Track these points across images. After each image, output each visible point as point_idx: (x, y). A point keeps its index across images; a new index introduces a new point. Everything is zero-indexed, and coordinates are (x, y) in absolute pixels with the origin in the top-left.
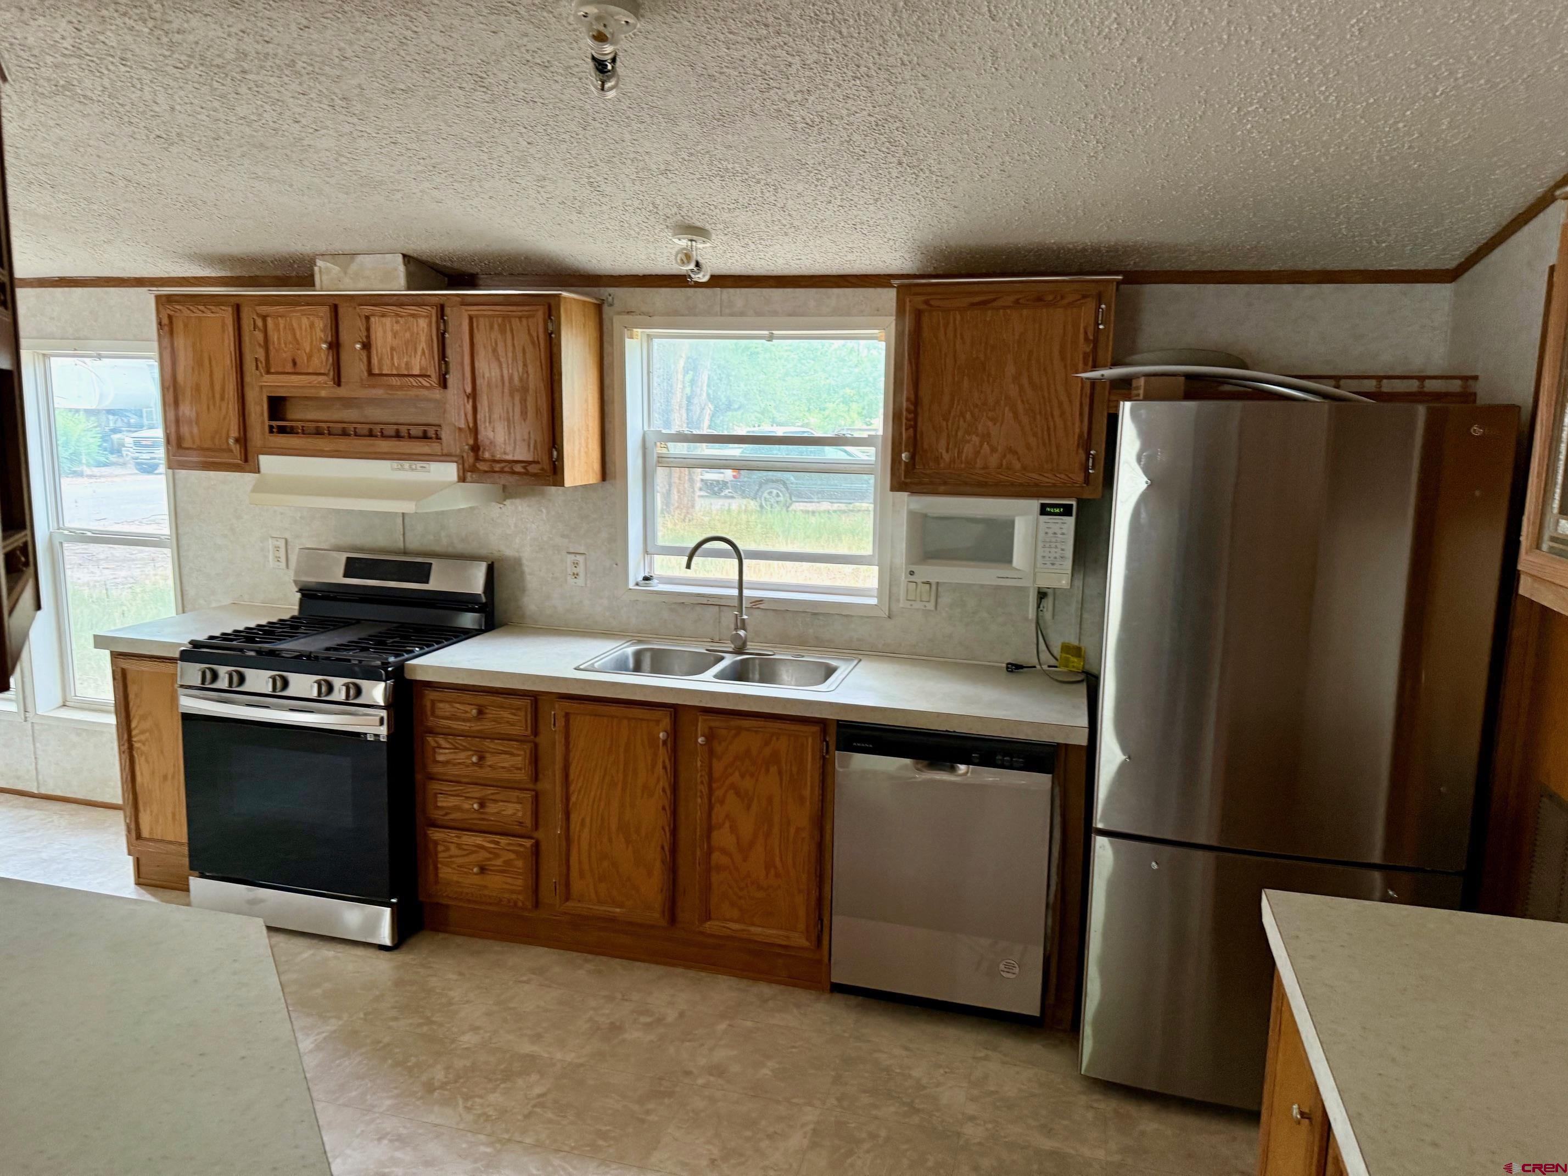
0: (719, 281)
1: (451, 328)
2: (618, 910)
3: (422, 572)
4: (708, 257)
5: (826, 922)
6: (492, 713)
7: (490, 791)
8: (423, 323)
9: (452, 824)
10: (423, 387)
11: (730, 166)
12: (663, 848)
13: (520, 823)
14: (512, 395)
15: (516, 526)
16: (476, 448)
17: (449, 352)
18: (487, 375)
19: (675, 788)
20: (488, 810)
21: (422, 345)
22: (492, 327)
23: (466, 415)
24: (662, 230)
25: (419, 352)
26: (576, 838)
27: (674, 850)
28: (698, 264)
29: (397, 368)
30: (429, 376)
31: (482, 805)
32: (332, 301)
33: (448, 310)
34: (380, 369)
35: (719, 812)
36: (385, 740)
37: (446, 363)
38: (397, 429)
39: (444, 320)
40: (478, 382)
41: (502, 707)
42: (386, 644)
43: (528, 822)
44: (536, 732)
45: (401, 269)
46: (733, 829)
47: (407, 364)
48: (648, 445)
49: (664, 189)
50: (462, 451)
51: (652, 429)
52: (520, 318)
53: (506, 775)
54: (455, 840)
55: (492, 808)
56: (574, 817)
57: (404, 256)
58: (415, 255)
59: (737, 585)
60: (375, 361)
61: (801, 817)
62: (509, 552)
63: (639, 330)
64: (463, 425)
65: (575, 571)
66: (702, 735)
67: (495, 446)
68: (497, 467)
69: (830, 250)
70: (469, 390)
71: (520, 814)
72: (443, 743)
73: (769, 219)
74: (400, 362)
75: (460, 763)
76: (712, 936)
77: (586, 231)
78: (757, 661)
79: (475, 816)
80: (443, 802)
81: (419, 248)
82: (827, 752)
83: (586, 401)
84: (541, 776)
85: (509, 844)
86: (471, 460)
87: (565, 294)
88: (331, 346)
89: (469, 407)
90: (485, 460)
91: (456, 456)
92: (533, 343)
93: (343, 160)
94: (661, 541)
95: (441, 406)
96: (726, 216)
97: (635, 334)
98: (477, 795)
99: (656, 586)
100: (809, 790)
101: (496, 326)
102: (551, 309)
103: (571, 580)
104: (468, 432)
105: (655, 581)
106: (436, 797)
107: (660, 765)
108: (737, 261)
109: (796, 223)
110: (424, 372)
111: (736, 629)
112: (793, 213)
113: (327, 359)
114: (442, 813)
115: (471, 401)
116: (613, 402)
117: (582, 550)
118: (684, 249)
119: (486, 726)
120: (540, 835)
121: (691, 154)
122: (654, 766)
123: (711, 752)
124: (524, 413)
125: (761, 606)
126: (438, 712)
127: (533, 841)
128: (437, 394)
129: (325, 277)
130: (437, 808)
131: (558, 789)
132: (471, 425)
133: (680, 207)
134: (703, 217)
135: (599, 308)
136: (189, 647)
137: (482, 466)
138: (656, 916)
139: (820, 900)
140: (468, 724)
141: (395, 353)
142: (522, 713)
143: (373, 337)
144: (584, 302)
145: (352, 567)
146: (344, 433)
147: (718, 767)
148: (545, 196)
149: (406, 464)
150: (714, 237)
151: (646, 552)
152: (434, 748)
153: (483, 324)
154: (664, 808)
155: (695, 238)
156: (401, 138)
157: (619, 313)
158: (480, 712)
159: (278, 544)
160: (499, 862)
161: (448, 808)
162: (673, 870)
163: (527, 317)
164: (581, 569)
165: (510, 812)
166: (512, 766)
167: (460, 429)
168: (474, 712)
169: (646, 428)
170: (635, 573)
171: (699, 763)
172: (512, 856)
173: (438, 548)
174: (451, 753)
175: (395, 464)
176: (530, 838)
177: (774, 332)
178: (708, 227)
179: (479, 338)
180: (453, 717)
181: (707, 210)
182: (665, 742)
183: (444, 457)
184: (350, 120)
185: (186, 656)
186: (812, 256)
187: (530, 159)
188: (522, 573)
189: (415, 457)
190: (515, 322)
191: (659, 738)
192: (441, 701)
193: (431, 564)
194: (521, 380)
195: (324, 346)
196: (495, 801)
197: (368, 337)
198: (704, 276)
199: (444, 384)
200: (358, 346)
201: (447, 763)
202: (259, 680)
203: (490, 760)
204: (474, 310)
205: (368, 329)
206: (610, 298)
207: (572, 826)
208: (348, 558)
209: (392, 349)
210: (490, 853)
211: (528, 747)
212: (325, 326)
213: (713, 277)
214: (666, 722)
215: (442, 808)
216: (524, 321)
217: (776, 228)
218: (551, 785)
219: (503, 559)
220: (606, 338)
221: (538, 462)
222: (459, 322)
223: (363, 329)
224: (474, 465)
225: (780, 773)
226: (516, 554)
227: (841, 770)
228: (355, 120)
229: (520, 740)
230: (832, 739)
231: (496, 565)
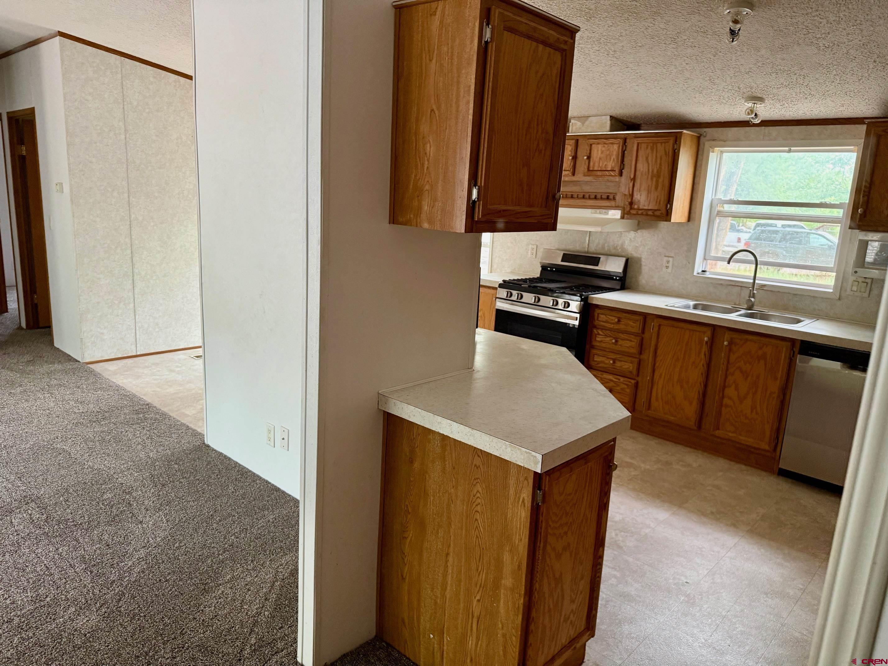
0: (766, 123)
1: (628, 149)
2: (672, 418)
3: (595, 261)
4: (761, 111)
5: (780, 438)
6: (624, 321)
7: (618, 356)
8: (616, 147)
9: (600, 369)
10: (612, 176)
11: (782, 68)
12: (699, 392)
13: (631, 372)
14: (652, 179)
15: (641, 242)
16: (631, 203)
17: (625, 159)
18: (642, 169)
19: (709, 365)
20: (616, 365)
21: (614, 157)
22: (647, 148)
23: (629, 188)
24: (740, 99)
25: (612, 160)
26: (656, 381)
27: (704, 394)
28: (756, 115)
29: (601, 168)
30: (615, 171)
31: (614, 362)
32: (576, 138)
33: (628, 141)
34: (593, 168)
35: (730, 379)
36: (577, 327)
37: (624, 164)
38: (596, 195)
39: (626, 145)
40: (637, 174)
41: (629, 319)
42: (579, 289)
43: (635, 372)
44: (643, 332)
45: (609, 123)
46: (737, 389)
47: (606, 165)
48: (713, 205)
49: (746, 80)
50: (624, 204)
51: (716, 197)
52: (661, 143)
53: (627, 350)
54: (600, 376)
55: (618, 364)
56: (657, 373)
57: (611, 117)
58: (615, 116)
59: (752, 278)
60: (591, 164)
61: (775, 387)
62: (635, 255)
63: (718, 149)
64: (627, 193)
65: (667, 265)
66: (726, 341)
67: (640, 203)
68: (640, 212)
69: (830, 106)
70: (632, 177)
71: (631, 368)
72: (600, 332)
73: (798, 91)
74: (602, 165)
75: (607, 342)
76: (718, 437)
77: (701, 101)
78: (759, 315)
79: (611, 366)
80: (597, 359)
81: (618, 113)
82: (793, 356)
83: (686, 182)
84: (643, 352)
85: (624, 381)
86: (628, 209)
87: (685, 131)
88: (573, 158)
89: (631, 185)
90: (634, 209)
91: (621, 207)
92: (666, 154)
93: (603, 75)
94: (713, 254)
95: (618, 184)
96: (775, 91)
97: (715, 150)
98: (613, 357)
99: (707, 275)
100: (781, 373)
101: (649, 147)
102: (677, 139)
103: (664, 269)
104: (629, 196)
105: (707, 273)
106: (594, 356)
107: (703, 354)
108: (776, 113)
109: (813, 93)
110: (612, 169)
111: (750, 297)
112: (812, 88)
113: (571, 164)
114: (596, 363)
115: (632, 182)
116: (699, 183)
117: (672, 255)
118: (750, 108)
119: (622, 327)
120: (639, 379)
121: (764, 64)
122: (700, 353)
123: (730, 350)
124: (656, 188)
125: (764, 288)
126: (600, 319)
127: (636, 381)
128: (617, 179)
129: (574, 128)
130: (594, 361)
131: (650, 359)
132: (631, 193)
133: (752, 88)
134: (763, 92)
135: (699, 138)
136: (502, 282)
137: (633, 212)
138: (692, 423)
139: (778, 430)
140: (613, 325)
141: (601, 161)
142: (638, 323)
143: (592, 153)
144: (693, 135)
145: (565, 257)
146: (572, 197)
147: (733, 357)
148: (686, 86)
149: (598, 211)
150: (766, 101)
151: (705, 259)
152: (596, 334)
153: (643, 146)
154: (702, 374)
155: (756, 102)
156: (631, 65)
157: (709, 140)
158: (619, 321)
159: (533, 247)
160: (618, 388)
161: (599, 361)
162: (703, 404)
163: (665, 143)
164: (670, 265)
165: (626, 367)
166: (630, 346)
167: (625, 195)
168: (616, 320)
169: (713, 197)
170: (698, 269)
171: (723, 354)
172: (626, 387)
173: (602, 252)
174: (602, 337)
175: (593, 211)
176: (634, 379)
177: (792, 148)
178: (764, 97)
179: (641, 153)
180: (606, 322)
181: (766, 89)
182: (707, 342)
183: (616, 207)
184: (613, 59)
185: (501, 286)
186: (819, 109)
187: (685, 71)
188: (641, 265)
189: (603, 208)
190: (659, 145)
191: (704, 340)
192: (602, 314)
193: (600, 258)
194: (657, 172)
195: (571, 158)
196: (621, 361)
197: (590, 153)
198: (758, 121)
199: (621, 174)
200: (585, 158)
201: (601, 341)
202: (529, 297)
203: (620, 342)
204: (640, 140)
205: (590, 150)
206: (705, 133)
207: (655, 376)
208: (564, 254)
209: (600, 159)
210: (615, 384)
211: (639, 339)
212: (572, 149)
213: (762, 121)
214: (709, 333)
215: (596, 361)
216: (663, 144)
217: (801, 96)
218: (648, 356)
219: (633, 258)
220: (700, 153)
221: (660, 210)
222: (632, 146)
223: (588, 150)
224: (629, 211)
225: (765, 364)
226: (639, 256)
227: (800, 364)
228: (615, 59)
229: (635, 334)
230: (796, 350)
231: (629, 261)
